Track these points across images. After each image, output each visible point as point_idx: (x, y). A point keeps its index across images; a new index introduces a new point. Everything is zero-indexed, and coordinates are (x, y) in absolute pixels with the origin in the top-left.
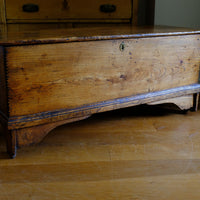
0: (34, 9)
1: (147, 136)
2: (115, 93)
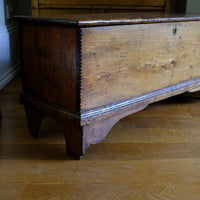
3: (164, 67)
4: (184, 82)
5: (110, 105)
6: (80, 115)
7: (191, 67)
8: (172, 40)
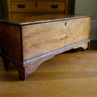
0: (23, 6)
1: (71, 61)
2: (63, 45)
3: (62, 39)
4: (71, 45)
5: (37, 57)
6: (23, 62)
7: (74, 38)
8: (65, 27)
